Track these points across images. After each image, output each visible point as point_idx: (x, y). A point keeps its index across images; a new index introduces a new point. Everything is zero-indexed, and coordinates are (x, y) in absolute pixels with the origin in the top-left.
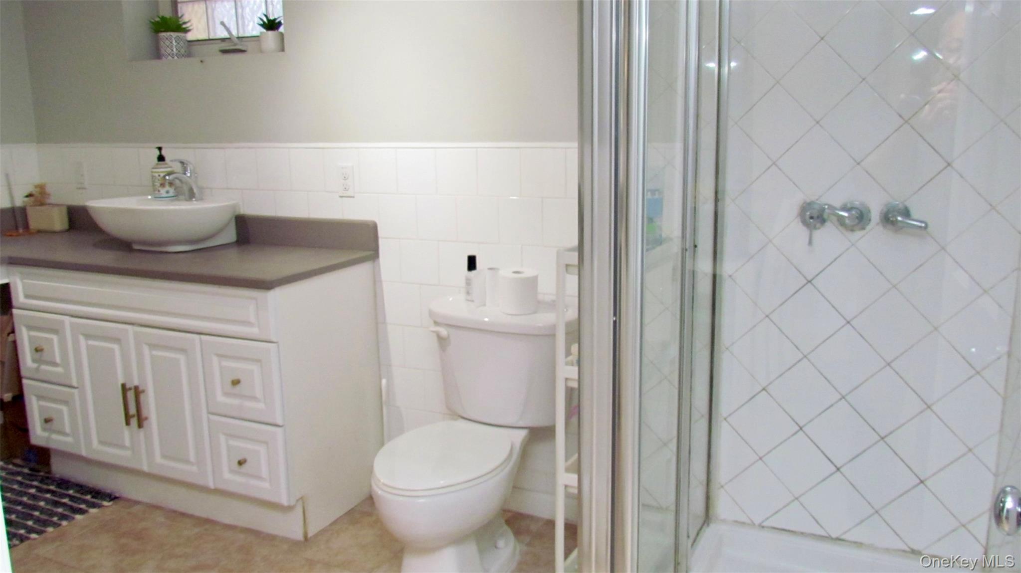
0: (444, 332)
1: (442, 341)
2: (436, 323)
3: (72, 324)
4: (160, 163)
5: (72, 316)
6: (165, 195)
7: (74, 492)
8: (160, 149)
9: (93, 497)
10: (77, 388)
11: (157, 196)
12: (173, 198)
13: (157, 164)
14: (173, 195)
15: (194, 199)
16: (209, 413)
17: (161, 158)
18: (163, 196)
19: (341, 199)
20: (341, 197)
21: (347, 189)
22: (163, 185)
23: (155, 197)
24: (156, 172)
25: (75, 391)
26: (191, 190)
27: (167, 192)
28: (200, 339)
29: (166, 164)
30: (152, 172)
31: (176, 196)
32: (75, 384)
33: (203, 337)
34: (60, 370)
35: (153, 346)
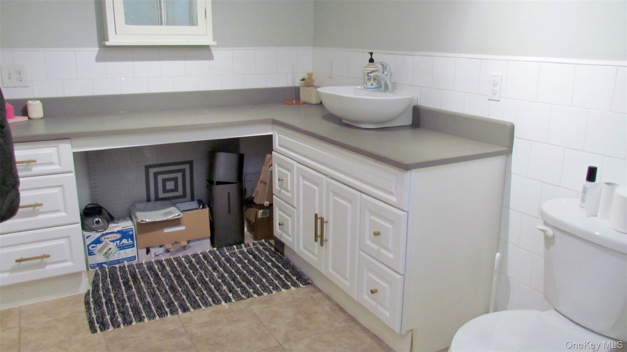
0: (550, 232)
1: (549, 241)
2: (546, 224)
3: (298, 168)
4: (371, 64)
5: (299, 163)
6: (370, 87)
7: (289, 272)
8: (371, 54)
9: (297, 279)
10: (296, 208)
11: (365, 87)
12: (375, 89)
13: (368, 65)
14: (375, 87)
15: (387, 91)
16: (360, 249)
17: (371, 61)
18: (368, 87)
19: (489, 101)
20: (489, 100)
21: (495, 94)
22: (369, 79)
23: (364, 88)
24: (366, 70)
25: (295, 210)
26: (386, 85)
27: (372, 85)
28: (361, 196)
29: (374, 65)
30: (364, 70)
31: (377, 88)
32: (295, 206)
33: (362, 194)
34: (289, 195)
35: (335, 194)
